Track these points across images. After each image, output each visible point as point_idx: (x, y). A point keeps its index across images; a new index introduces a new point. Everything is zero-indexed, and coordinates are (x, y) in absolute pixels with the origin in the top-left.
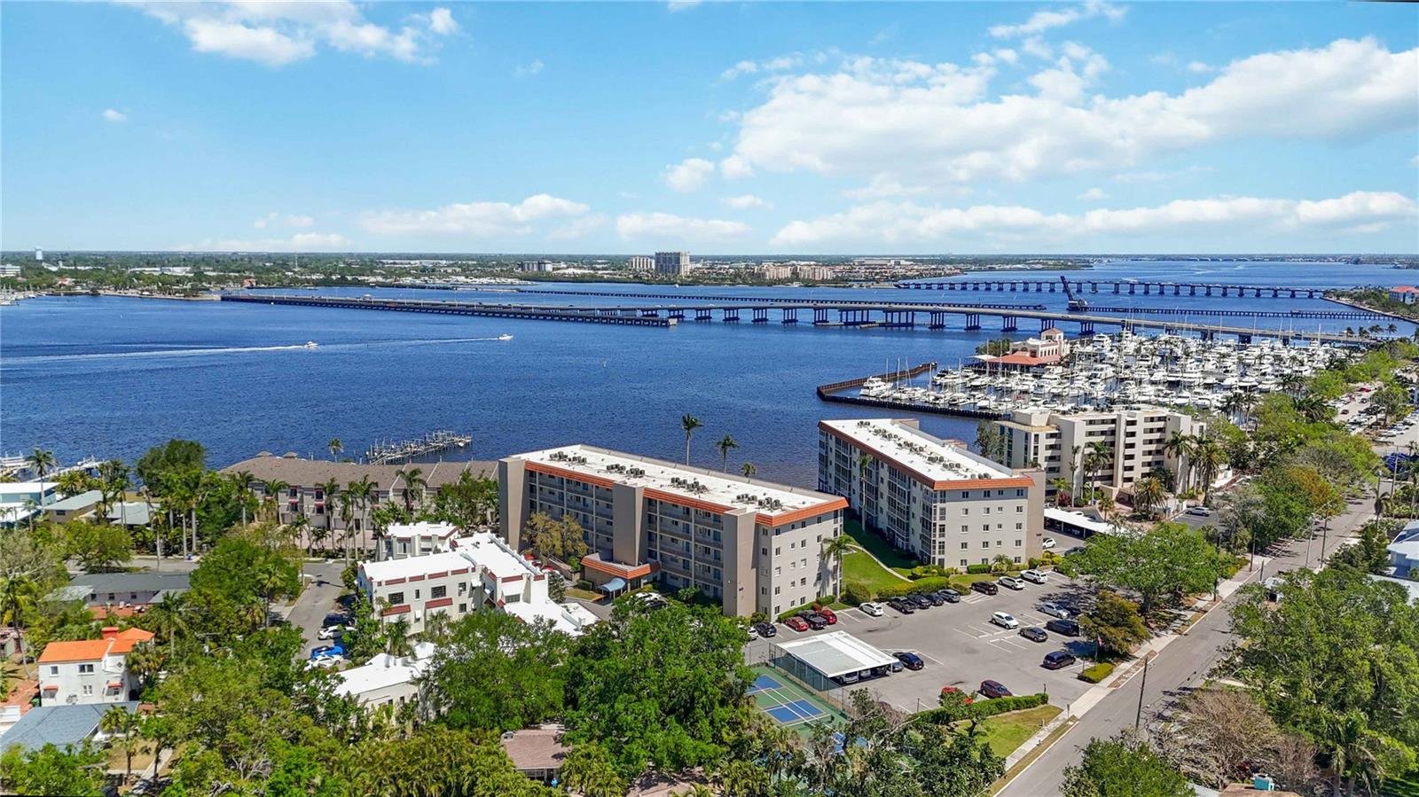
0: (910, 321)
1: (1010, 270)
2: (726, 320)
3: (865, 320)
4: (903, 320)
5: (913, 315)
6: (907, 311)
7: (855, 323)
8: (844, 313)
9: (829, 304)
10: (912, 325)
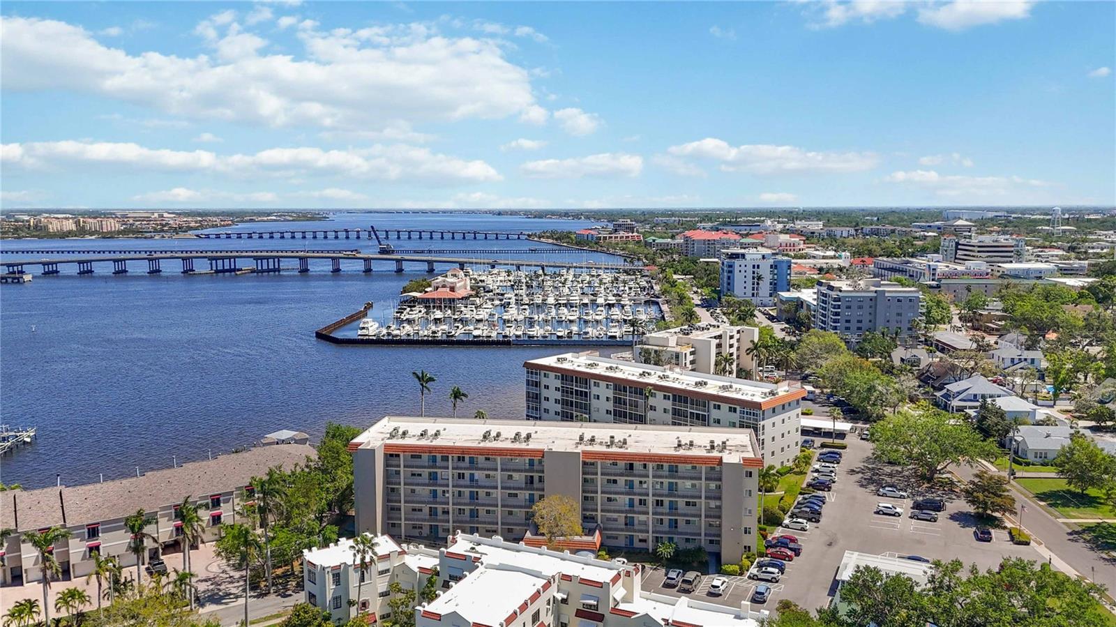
0: (277, 267)
1: (268, 221)
2: (80, 273)
3: (233, 267)
4: (271, 267)
5: (279, 261)
6: (274, 258)
7: (224, 271)
8: (214, 262)
9: (194, 254)
10: (279, 270)
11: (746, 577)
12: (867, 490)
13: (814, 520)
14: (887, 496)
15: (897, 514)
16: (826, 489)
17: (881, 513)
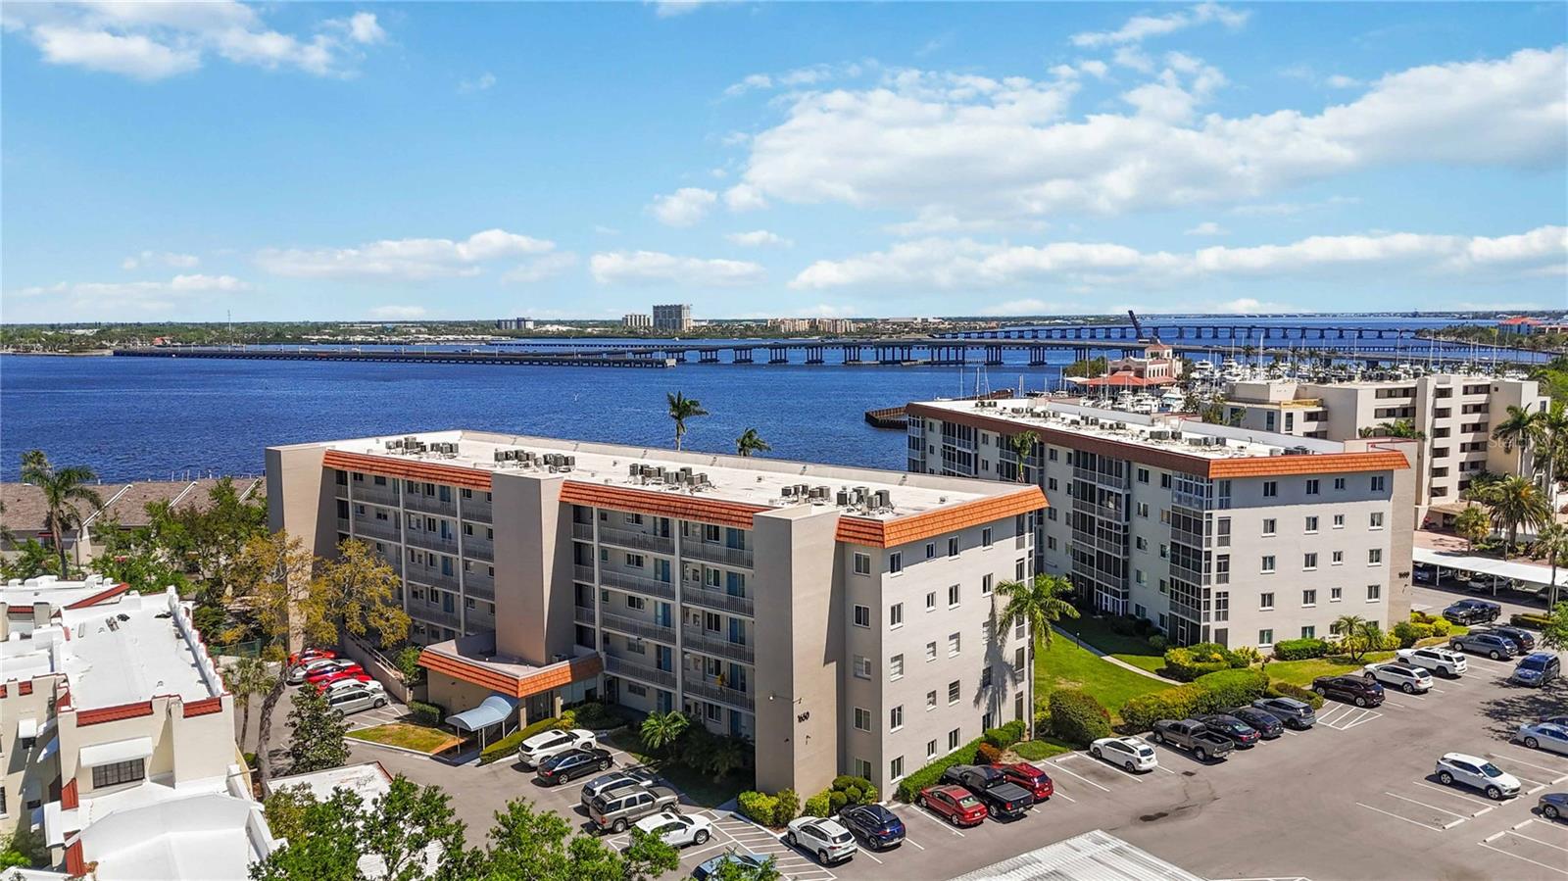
11: (779, 836)
12: (1501, 726)
13: (1200, 755)
14: (1537, 748)
15: (1493, 793)
16: (1360, 701)
17: (1446, 778)
